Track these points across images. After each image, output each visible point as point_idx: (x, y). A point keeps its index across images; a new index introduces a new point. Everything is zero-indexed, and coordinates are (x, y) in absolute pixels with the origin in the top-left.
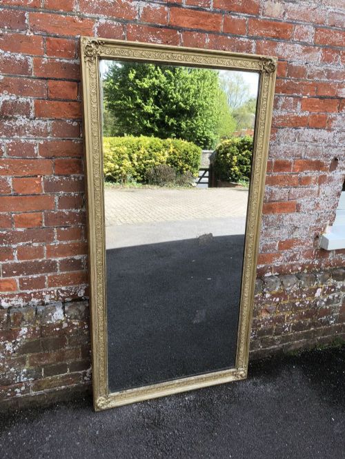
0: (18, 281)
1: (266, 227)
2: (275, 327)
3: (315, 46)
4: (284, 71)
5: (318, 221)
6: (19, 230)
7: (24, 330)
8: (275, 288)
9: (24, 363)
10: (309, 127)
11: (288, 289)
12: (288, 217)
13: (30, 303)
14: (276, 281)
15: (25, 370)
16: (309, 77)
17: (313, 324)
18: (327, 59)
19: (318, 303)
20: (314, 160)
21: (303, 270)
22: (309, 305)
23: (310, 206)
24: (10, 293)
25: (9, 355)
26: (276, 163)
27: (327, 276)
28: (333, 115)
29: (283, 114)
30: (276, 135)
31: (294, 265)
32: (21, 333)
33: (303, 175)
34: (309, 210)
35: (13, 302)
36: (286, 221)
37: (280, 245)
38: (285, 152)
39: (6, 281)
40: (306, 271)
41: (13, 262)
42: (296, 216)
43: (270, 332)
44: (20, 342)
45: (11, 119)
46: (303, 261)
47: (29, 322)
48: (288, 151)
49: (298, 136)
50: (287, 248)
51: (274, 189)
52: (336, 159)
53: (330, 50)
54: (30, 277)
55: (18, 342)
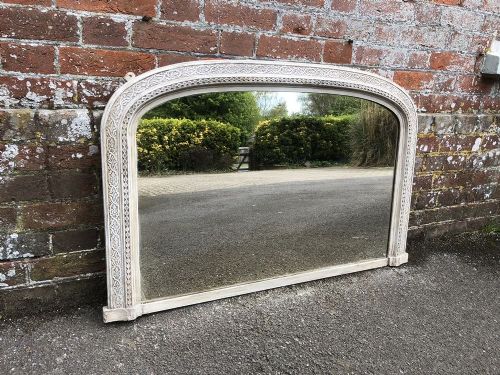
2: (417, 194)
5: (484, 28)
7: (12, 150)
8: (425, 127)
9: (13, 221)
11: (440, 132)
12: (447, 11)
14: (426, 117)
15: (15, 236)
17: (465, 197)
19: (475, 162)
21: (456, 108)
22: (464, 163)
31: (447, 98)
32: (6, 154)
34: (474, 6)
36: (444, 18)
37: (432, 60)
40: (460, 112)
42: (457, 13)
46: (459, 93)
47: (22, 132)
50: (441, 67)
54: (24, 42)
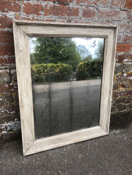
1: (128, 20)
2: (127, 97)
14: (131, 65)
43: (123, 100)
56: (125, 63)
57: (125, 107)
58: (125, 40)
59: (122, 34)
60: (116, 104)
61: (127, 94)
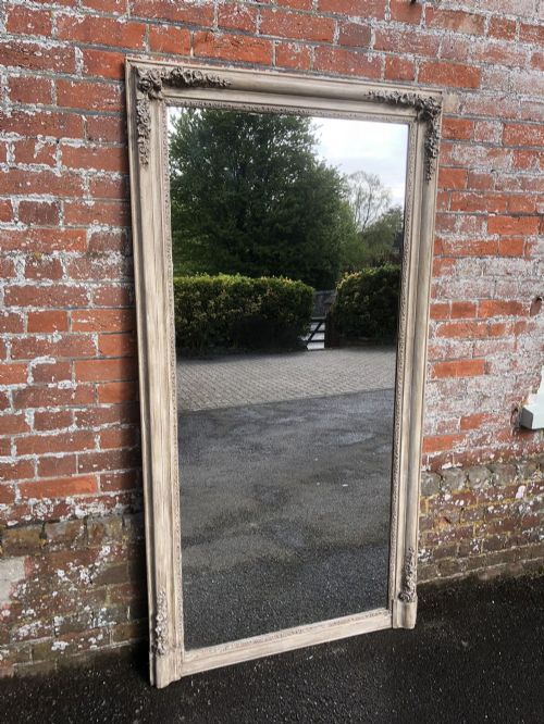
0: (99, 478)
1: (443, 396)
2: (458, 544)
3: (503, 148)
4: (462, 181)
5: (517, 386)
6: (104, 406)
7: (106, 550)
8: (458, 485)
9: (104, 598)
10: (499, 255)
11: (476, 487)
12: (473, 381)
13: (114, 510)
14: (459, 476)
15: (104, 610)
16: (497, 188)
17: (515, 540)
18: (521, 164)
19: (521, 508)
20: (507, 300)
21: (496, 458)
22: (508, 511)
23: (504, 365)
24: (87, 496)
25: (84, 586)
26: (455, 305)
27: (533, 466)
28: (532, 238)
29: (463, 238)
30: (454, 267)
31: (484, 451)
32: (102, 553)
33: (493, 321)
34: (502, 371)
35: (91, 510)
36: (471, 387)
37: (462, 423)
38: (467, 291)
39: (83, 478)
40: (501, 461)
41: (94, 451)
42: (484, 380)
43: (451, 552)
44: (99, 567)
45: (101, 256)
46: (496, 445)
47: (113, 537)
48: (471, 289)
49: (484, 268)
50: (475, 427)
51: (453, 342)
52: (538, 299)
53: (525, 151)
54: (115, 472)
55: (96, 567)
56: (444, 473)
57: (456, 568)
58: (440, 429)
59: (432, 421)
60: (435, 559)
61: (457, 537)
